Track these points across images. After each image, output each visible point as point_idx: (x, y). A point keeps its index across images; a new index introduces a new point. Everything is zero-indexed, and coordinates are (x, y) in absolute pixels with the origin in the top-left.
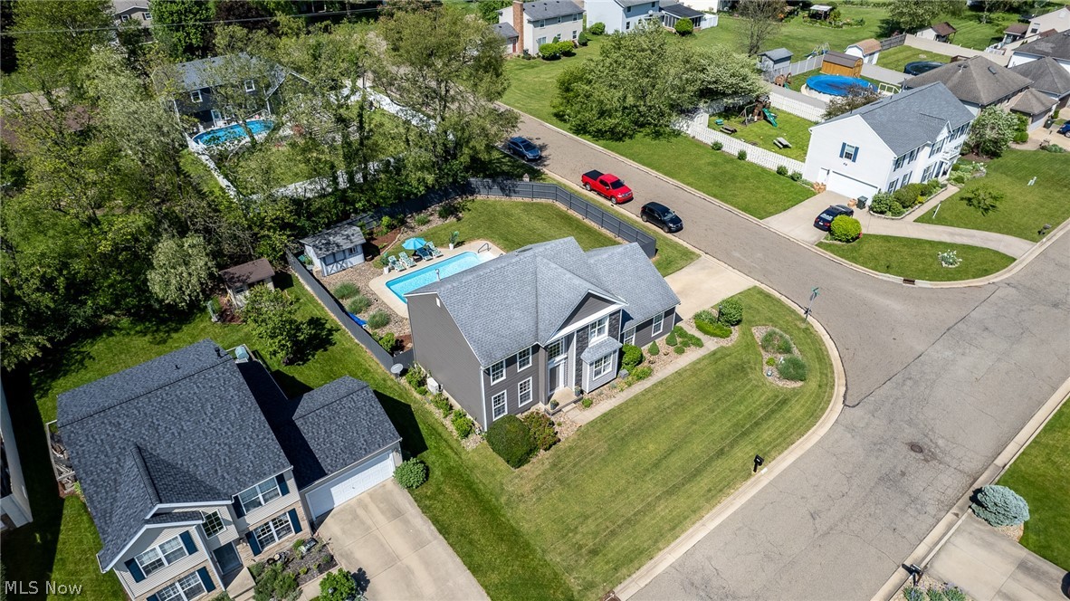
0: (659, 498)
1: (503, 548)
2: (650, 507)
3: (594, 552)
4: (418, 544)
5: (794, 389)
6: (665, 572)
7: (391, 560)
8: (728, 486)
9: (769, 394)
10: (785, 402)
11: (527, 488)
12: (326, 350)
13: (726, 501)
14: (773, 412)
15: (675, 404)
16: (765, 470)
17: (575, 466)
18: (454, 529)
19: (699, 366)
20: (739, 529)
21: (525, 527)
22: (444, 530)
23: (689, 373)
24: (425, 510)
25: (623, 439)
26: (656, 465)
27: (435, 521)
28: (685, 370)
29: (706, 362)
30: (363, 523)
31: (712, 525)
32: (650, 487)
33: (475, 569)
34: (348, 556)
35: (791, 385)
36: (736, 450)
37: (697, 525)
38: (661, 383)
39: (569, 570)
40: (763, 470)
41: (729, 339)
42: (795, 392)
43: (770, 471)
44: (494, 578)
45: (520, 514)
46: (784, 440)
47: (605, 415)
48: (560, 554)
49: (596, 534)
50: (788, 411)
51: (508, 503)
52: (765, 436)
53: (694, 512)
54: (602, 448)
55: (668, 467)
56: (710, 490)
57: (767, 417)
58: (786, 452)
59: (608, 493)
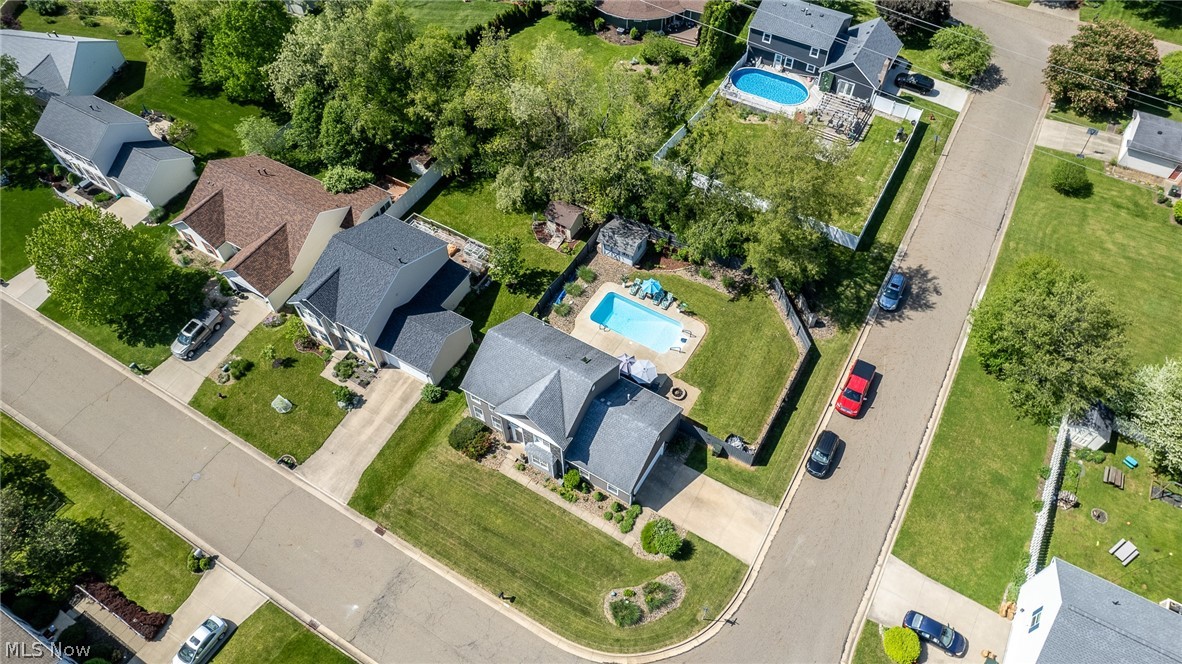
0: (459, 538)
1: (398, 462)
2: (451, 535)
3: (409, 512)
4: (388, 420)
5: (605, 617)
6: (406, 556)
7: (375, 411)
8: (483, 581)
9: (590, 598)
10: (585, 613)
11: (442, 458)
12: (528, 297)
13: (471, 583)
14: (571, 604)
15: (546, 527)
16: (508, 606)
17: (466, 479)
18: (403, 432)
19: (596, 536)
20: (449, 595)
21: (416, 469)
22: (401, 427)
23: (585, 530)
24: (412, 412)
25: (498, 501)
26: (485, 529)
27: (405, 421)
28: (586, 525)
29: (604, 540)
30: (394, 387)
31: (449, 577)
32: (466, 531)
33: (381, 454)
34: (372, 390)
35: (609, 615)
36: (519, 582)
37: (446, 568)
38: (565, 511)
39: (394, 503)
40: (506, 605)
41: (646, 554)
42: (600, 620)
43: (508, 610)
44: (379, 465)
45: (424, 462)
46: (542, 616)
47: (515, 482)
48: (403, 494)
49: (421, 509)
50: (576, 616)
51: (430, 453)
52: (541, 601)
53: (455, 563)
54: (485, 490)
55: (486, 537)
56: (476, 570)
57: (561, 600)
58: (530, 619)
59: (452, 506)
